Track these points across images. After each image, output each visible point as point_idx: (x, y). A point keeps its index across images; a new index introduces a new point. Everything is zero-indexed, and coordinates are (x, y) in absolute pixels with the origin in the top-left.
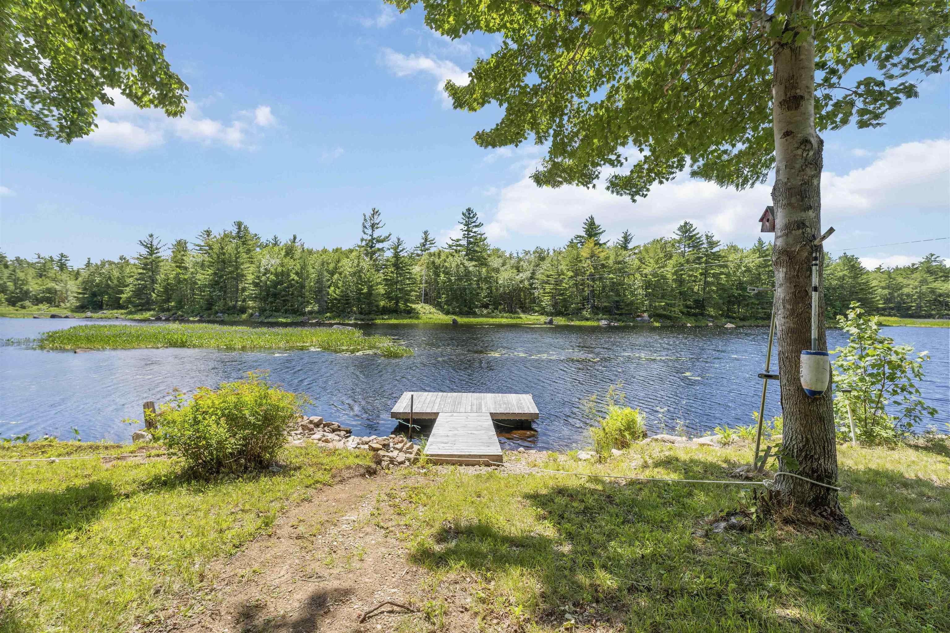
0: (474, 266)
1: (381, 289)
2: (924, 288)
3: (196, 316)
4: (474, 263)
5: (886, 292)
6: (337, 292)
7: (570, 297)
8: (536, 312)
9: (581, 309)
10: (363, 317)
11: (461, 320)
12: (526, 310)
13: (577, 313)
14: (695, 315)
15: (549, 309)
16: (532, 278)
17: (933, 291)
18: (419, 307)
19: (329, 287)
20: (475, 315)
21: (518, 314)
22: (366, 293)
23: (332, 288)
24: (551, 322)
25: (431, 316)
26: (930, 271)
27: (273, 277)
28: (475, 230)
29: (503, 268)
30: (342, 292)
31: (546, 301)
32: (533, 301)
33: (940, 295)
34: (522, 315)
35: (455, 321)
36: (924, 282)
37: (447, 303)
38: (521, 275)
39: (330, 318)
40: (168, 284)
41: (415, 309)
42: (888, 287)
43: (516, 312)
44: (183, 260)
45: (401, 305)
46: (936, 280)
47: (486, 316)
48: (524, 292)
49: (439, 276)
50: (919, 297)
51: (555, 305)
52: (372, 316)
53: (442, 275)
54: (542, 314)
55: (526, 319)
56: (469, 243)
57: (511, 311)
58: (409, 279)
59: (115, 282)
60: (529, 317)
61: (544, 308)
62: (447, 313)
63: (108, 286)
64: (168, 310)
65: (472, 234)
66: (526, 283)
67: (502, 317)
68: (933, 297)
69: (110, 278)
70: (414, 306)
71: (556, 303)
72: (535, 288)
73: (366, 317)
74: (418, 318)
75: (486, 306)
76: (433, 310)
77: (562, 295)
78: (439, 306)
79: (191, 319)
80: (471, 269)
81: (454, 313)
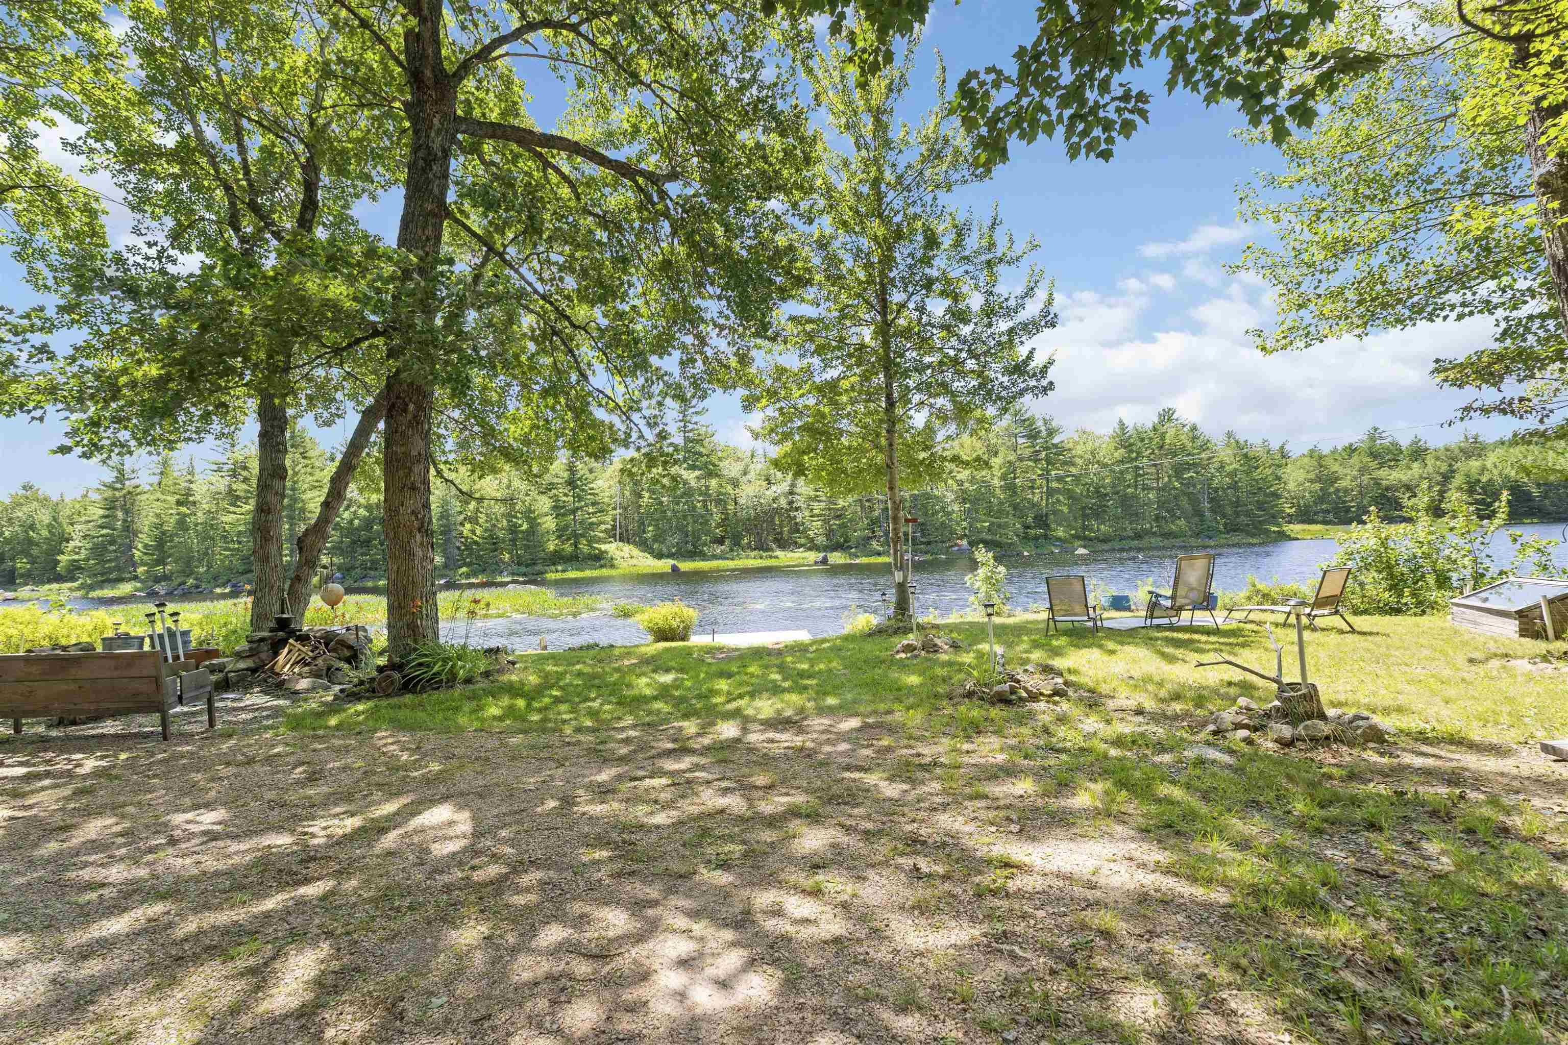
0: (698, 478)
1: (549, 523)
2: (1366, 479)
3: (224, 585)
4: (697, 473)
5: (1317, 486)
6: (478, 532)
7: (850, 520)
8: (802, 546)
9: (869, 538)
10: (523, 569)
11: (686, 566)
12: (784, 544)
13: (864, 545)
14: (1036, 538)
15: (821, 540)
16: (791, 493)
17: (1377, 482)
18: (612, 548)
19: (462, 524)
20: (704, 557)
21: (772, 550)
22: (527, 531)
23: (468, 526)
24: (825, 561)
25: (634, 561)
26: (1374, 455)
27: (362, 512)
28: (695, 419)
29: (745, 479)
30: (486, 530)
31: (816, 528)
32: (796, 528)
33: (1387, 489)
34: (778, 553)
35: (675, 569)
36: (1363, 470)
37: (656, 539)
38: (774, 488)
39: (468, 576)
40: (164, 533)
41: (606, 552)
42: (1319, 479)
43: (768, 549)
44: (189, 489)
45: (584, 547)
46: (1381, 465)
47: (722, 557)
48: (781, 515)
49: (640, 496)
50: (1361, 493)
51: (829, 534)
52: (538, 568)
53: (646, 495)
54: (810, 549)
55: (784, 557)
56: (687, 440)
57: (762, 547)
58: (594, 504)
59: (45, 533)
60: (790, 555)
61: (812, 540)
62: (659, 556)
63: (30, 542)
64: (166, 578)
65: (690, 426)
66: (783, 502)
67: (747, 557)
68: (1377, 492)
69: (32, 527)
70: (603, 547)
71: (831, 530)
72: (797, 509)
73: (529, 569)
74: (612, 566)
75: (720, 541)
76: (636, 552)
77: (838, 517)
78: (644, 546)
79: (218, 590)
80: (693, 484)
81: (671, 556)
